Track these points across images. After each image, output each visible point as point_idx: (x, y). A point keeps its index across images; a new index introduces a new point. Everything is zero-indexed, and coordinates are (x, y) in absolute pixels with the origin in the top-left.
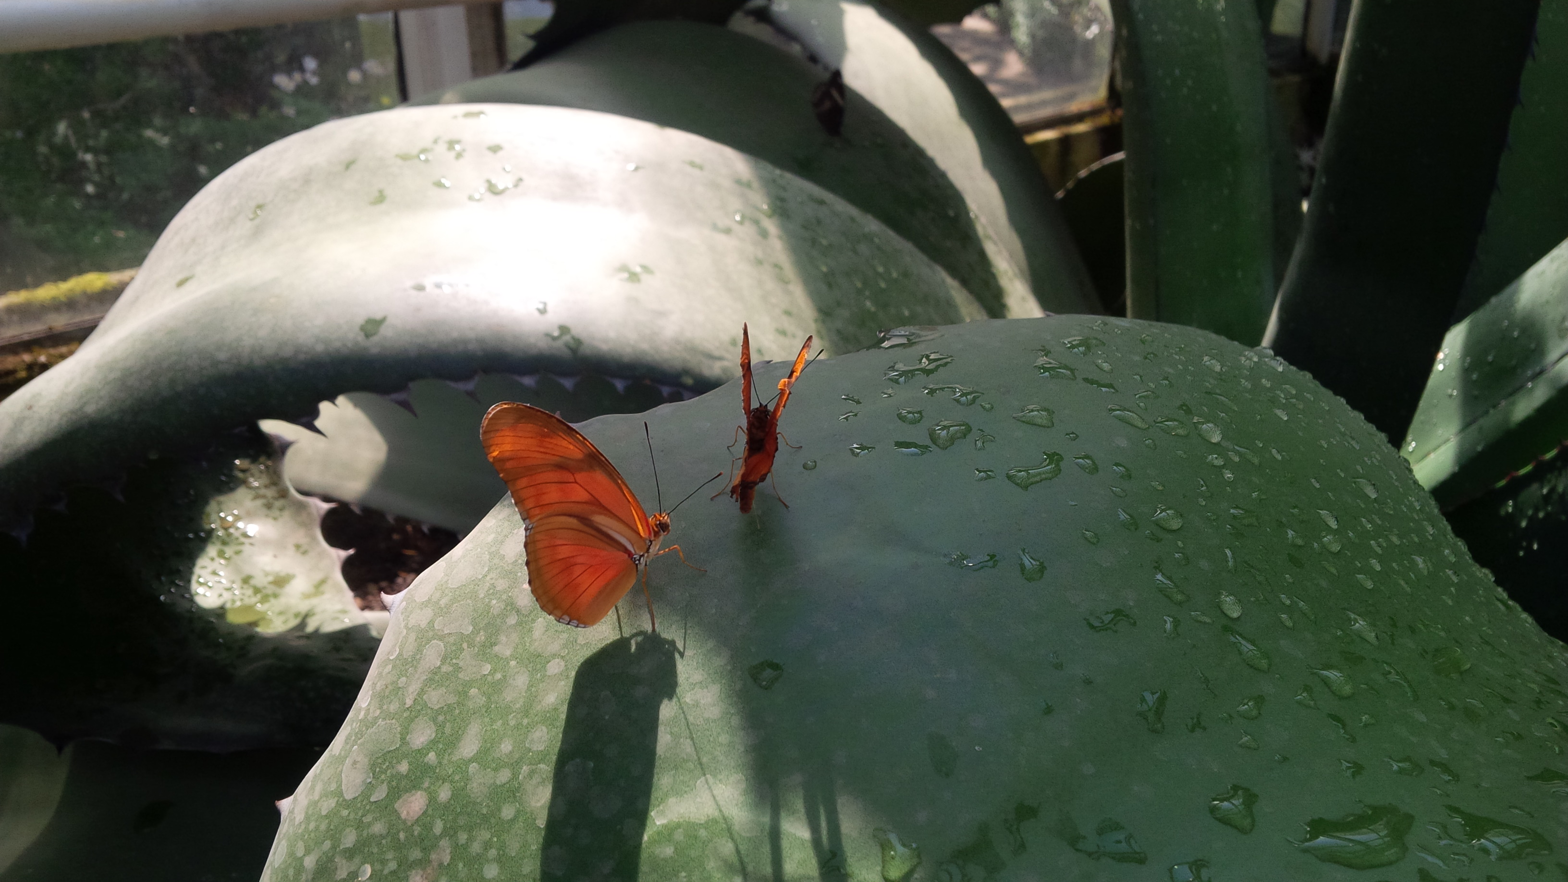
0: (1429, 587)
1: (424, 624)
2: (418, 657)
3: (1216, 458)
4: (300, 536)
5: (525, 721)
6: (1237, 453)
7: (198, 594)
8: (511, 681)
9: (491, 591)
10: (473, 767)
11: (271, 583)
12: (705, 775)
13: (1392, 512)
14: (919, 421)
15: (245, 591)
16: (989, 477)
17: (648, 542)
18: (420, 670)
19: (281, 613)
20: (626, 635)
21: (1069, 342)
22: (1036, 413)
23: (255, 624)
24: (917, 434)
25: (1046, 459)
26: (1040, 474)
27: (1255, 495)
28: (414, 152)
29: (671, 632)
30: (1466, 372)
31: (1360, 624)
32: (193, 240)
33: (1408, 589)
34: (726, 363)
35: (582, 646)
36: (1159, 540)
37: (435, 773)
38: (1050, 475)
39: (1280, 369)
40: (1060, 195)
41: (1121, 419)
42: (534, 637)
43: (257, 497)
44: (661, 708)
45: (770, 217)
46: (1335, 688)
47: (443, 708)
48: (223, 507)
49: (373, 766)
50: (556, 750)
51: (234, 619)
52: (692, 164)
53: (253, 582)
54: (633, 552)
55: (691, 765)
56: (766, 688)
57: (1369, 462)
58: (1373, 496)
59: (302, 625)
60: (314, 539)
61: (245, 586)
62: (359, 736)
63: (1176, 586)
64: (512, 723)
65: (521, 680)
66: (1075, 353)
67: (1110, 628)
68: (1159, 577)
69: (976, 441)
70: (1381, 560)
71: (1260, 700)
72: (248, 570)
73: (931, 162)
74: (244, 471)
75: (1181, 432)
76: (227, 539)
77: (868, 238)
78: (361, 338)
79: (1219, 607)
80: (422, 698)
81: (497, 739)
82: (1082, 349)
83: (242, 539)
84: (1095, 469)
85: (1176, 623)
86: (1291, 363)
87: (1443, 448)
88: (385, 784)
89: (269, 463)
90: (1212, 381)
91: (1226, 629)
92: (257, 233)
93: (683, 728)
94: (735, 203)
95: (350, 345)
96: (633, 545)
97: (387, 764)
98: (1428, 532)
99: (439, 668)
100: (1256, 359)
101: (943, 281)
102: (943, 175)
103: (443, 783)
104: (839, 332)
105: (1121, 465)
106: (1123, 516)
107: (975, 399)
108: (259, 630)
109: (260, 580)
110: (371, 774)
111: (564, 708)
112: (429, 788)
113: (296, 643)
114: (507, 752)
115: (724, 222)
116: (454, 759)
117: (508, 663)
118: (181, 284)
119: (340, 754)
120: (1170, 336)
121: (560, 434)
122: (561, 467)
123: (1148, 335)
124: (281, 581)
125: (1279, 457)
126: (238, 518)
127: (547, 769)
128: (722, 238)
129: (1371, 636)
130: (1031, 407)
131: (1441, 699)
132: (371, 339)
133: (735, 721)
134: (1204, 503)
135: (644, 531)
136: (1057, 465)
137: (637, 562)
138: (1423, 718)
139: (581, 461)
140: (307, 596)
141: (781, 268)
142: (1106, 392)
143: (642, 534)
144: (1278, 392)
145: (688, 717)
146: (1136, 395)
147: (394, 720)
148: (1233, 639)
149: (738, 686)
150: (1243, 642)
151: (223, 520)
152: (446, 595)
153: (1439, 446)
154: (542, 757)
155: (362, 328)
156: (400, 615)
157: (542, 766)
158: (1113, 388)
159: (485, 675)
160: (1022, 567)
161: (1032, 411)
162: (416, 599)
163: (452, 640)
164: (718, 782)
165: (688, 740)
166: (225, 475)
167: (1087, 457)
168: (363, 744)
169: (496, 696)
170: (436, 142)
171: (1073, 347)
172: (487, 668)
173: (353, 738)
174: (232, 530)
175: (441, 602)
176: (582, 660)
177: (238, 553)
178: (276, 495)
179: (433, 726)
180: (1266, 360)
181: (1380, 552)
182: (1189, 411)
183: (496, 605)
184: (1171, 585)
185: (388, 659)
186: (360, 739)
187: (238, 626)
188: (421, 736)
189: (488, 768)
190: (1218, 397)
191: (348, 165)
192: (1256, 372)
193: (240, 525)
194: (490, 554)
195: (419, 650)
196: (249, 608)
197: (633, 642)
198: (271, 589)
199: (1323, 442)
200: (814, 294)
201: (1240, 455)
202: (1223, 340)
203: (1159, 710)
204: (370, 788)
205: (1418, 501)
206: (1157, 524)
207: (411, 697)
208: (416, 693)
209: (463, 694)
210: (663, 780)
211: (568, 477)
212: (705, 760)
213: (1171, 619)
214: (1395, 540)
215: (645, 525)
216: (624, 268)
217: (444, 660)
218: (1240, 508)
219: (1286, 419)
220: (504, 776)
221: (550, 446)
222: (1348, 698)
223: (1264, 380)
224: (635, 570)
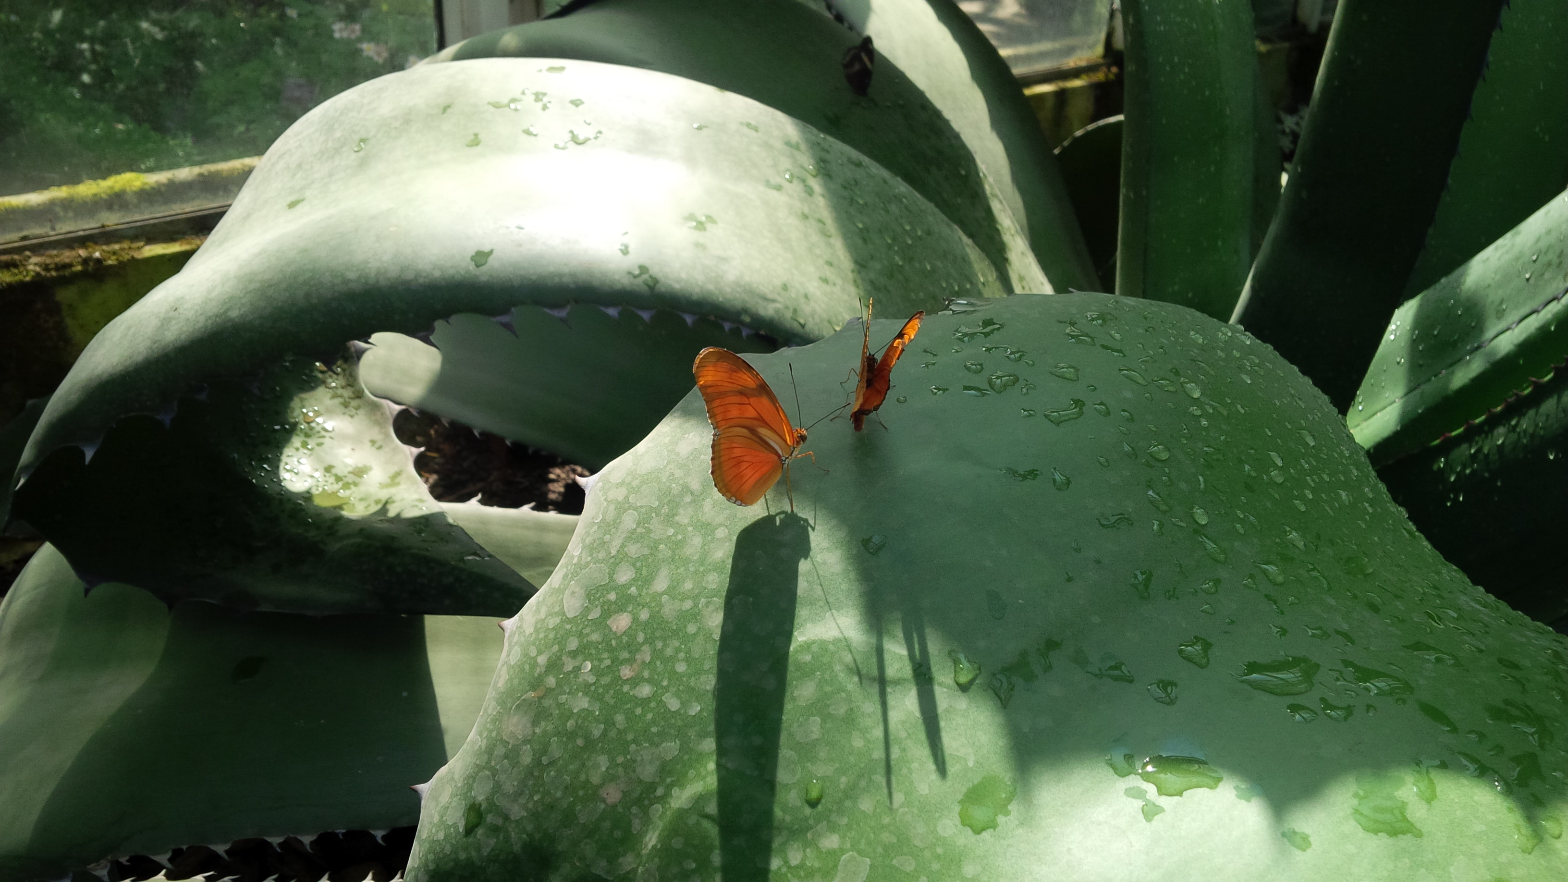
0: (1348, 514)
1: (620, 499)
2: (618, 521)
3: (1196, 409)
4: (375, 433)
5: (702, 569)
6: (1212, 406)
7: (285, 479)
8: (689, 541)
9: (671, 478)
10: (665, 598)
11: (350, 473)
12: (830, 610)
13: (1325, 457)
14: (980, 372)
15: (327, 479)
16: (1030, 415)
17: (792, 448)
18: (620, 531)
19: (361, 500)
20: (772, 513)
21: (1090, 315)
22: (1065, 370)
23: (340, 507)
24: (979, 381)
25: (1072, 404)
26: (1067, 415)
27: (1222, 438)
28: (505, 101)
29: (804, 513)
30: (1414, 342)
31: (1294, 535)
32: (299, 166)
33: (1332, 513)
34: (778, 305)
35: (740, 519)
36: (1152, 467)
37: (636, 601)
38: (1075, 416)
39: (1248, 343)
40: (1057, 151)
41: (1127, 377)
42: (705, 511)
43: (335, 396)
44: (800, 564)
45: (814, 176)
46: (1271, 578)
47: (640, 557)
48: (306, 403)
49: (588, 596)
50: (726, 589)
51: (321, 502)
52: (748, 125)
53: (334, 471)
54: (781, 454)
55: (821, 603)
56: (873, 554)
57: (1311, 418)
58: (1312, 444)
59: (384, 510)
60: (387, 435)
61: (327, 474)
62: (575, 575)
63: (1162, 500)
64: (692, 569)
65: (697, 541)
66: (1095, 325)
67: (1115, 526)
68: (1151, 493)
69: (1022, 388)
70: (1314, 491)
71: (1217, 582)
72: (330, 461)
73: (947, 123)
74: (322, 372)
75: (1171, 389)
76: (309, 432)
77: (898, 198)
78: (472, 267)
79: (1192, 516)
80: (623, 550)
81: (681, 580)
82: (1100, 322)
83: (323, 433)
84: (1108, 413)
85: (1161, 525)
86: (1258, 337)
87: (1388, 409)
88: (599, 607)
89: (345, 366)
90: (1196, 351)
91: (1196, 532)
92: (363, 164)
93: (816, 578)
94: (786, 163)
95: (462, 272)
96: (782, 450)
97: (600, 594)
98: (1353, 474)
99: (635, 529)
100: (1230, 334)
101: (960, 239)
102: (957, 136)
103: (643, 608)
104: (872, 282)
105: (1126, 411)
106: (1127, 448)
107: (1021, 357)
108: (345, 513)
109: (340, 470)
110: (587, 601)
111: (730, 560)
112: (633, 611)
113: (379, 525)
114: (690, 588)
115: (776, 180)
116: (650, 592)
117: (686, 529)
118: (292, 205)
119: (559, 587)
120: (1165, 314)
121: (744, 370)
122: (741, 393)
123: (1149, 313)
124: (360, 472)
125: (1243, 411)
126: (318, 414)
127: (719, 601)
128: (774, 193)
129: (1301, 544)
130: (1062, 365)
131: (1348, 590)
132: (481, 268)
133: (852, 575)
134: (1185, 442)
135: (790, 440)
136: (1081, 409)
137: (783, 462)
138: (1334, 603)
139: (753, 389)
140: (383, 486)
141: (824, 224)
142: (1117, 355)
143: (789, 442)
144: (1245, 361)
145: (819, 571)
146: (1139, 359)
147: (603, 565)
148: (1201, 540)
149: (854, 552)
150: (1207, 541)
151: (306, 414)
152: (637, 479)
153: (1385, 407)
154: (714, 593)
155: (473, 259)
156: (598, 492)
157: (715, 599)
158: (1123, 354)
159: (670, 536)
160: (1054, 481)
161: (1063, 368)
162: (611, 481)
163: (643, 510)
164: (841, 615)
165: (820, 587)
166: (306, 375)
167: (1101, 404)
168: (577, 581)
169: (678, 551)
170: (523, 93)
171: (1093, 320)
172: (671, 531)
173: (570, 576)
174: (313, 425)
175: (633, 484)
176: (741, 529)
177: (320, 445)
178: (352, 395)
179: (633, 569)
180: (1238, 335)
181: (1313, 485)
182: (1177, 373)
183: (676, 488)
184: (1160, 499)
185: (594, 522)
186: (575, 577)
187: (325, 508)
188: (624, 576)
189: (676, 599)
190: (1200, 363)
191: (445, 109)
192: (1230, 344)
193: (319, 420)
194: (668, 451)
195: (618, 516)
196: (334, 494)
197: (778, 519)
198: (351, 479)
199: (1277, 402)
200: (852, 248)
201: (1214, 408)
202: (1204, 317)
203: (1147, 583)
204: (587, 610)
205: (1348, 450)
206: (1151, 455)
207: (614, 549)
208: (618, 547)
209: (654, 548)
210: (802, 612)
211: (745, 400)
212: (831, 600)
213: (1158, 523)
214: (1326, 478)
215: (791, 436)
216: (691, 217)
217: (638, 524)
218: (1210, 447)
219: (1249, 382)
220: (688, 605)
221: (736, 378)
222: (1281, 584)
223: (1235, 351)
224: (781, 468)
